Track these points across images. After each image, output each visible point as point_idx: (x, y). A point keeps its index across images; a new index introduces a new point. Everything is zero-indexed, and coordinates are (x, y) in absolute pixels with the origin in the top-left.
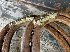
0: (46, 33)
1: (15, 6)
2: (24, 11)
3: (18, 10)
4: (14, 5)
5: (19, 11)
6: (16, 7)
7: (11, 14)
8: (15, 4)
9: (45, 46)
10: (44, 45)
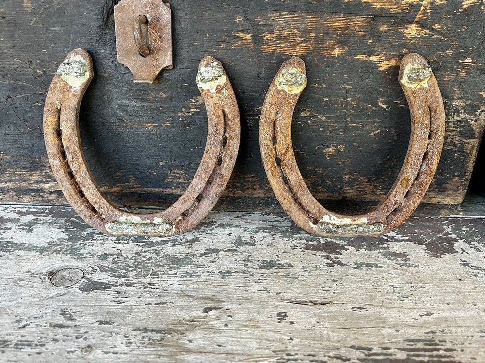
0: (158, 257)
1: (24, 214)
2: (67, 221)
3: (42, 224)
4: (18, 212)
5: (46, 225)
6: (30, 217)
7: (14, 240)
8: (24, 210)
9: (157, 286)
10: (153, 284)
